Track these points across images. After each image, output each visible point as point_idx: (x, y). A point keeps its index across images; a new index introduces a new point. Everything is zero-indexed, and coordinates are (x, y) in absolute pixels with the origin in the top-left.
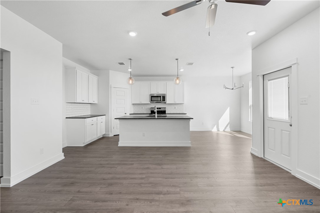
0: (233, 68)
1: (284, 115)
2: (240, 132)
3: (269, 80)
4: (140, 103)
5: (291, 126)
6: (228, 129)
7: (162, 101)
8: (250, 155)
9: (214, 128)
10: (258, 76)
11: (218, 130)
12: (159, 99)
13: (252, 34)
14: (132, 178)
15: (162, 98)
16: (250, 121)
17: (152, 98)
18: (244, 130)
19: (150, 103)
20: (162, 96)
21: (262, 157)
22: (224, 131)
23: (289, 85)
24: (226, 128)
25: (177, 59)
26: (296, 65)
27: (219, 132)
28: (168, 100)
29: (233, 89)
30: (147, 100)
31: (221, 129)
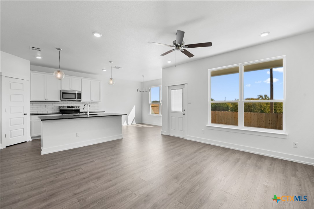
0: (143, 76)
1: (180, 109)
2: (142, 124)
3: (172, 90)
4: (45, 100)
5: (184, 114)
6: (134, 123)
7: (77, 98)
8: (161, 136)
9: (125, 123)
10: (166, 86)
11: (128, 124)
12: (73, 96)
13: (169, 62)
14: (110, 168)
15: (77, 95)
16: (149, 115)
17: (64, 94)
18: (145, 122)
19: (60, 101)
20: (77, 94)
21: (168, 135)
22: (132, 124)
23: (182, 94)
24: (133, 122)
25: (111, 62)
26: (186, 84)
27: (128, 126)
28: (84, 98)
29: (143, 92)
30: (56, 97)
31: (130, 123)
